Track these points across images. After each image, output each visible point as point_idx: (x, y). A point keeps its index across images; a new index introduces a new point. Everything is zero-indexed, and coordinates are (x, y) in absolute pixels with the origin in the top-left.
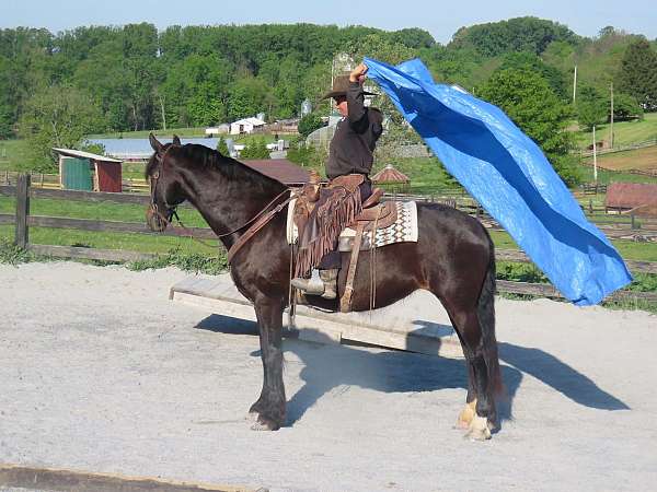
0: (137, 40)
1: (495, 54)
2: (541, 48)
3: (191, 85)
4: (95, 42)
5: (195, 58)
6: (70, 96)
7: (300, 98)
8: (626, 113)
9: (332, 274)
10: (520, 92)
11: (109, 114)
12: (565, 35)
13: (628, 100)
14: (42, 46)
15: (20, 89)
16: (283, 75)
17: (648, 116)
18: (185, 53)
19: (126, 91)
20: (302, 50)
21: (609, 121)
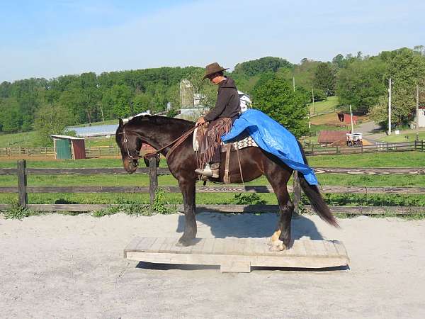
0: (87, 80)
1: (254, 75)
2: (275, 70)
3: (115, 99)
4: (68, 83)
5: (116, 87)
6: (58, 109)
7: (166, 102)
8: (319, 97)
9: (216, 166)
10: (277, 91)
11: (77, 116)
12: (285, 63)
13: (320, 92)
14: (42, 86)
15: (34, 107)
16: (157, 91)
17: (329, 98)
18: (111, 85)
19: (84, 104)
20: (165, 79)
21: (312, 102)
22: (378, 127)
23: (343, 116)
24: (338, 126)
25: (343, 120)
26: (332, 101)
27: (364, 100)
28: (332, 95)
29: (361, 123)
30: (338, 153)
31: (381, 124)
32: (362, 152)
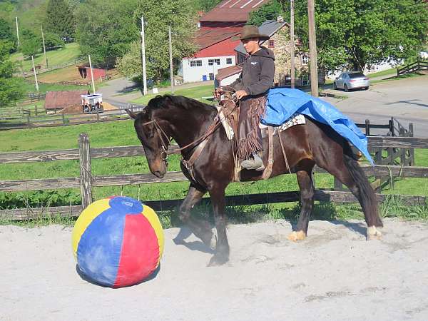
8: (53, 45)
13: (54, 37)
17: (67, 46)
21: (43, 51)
22: (132, 84)
23: (85, 71)
24: (77, 84)
25: (85, 75)
26: (72, 50)
27: (114, 46)
28: (73, 41)
29: (109, 78)
30: (66, 123)
31: (135, 79)
32: (98, 121)
